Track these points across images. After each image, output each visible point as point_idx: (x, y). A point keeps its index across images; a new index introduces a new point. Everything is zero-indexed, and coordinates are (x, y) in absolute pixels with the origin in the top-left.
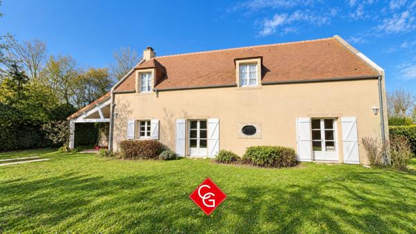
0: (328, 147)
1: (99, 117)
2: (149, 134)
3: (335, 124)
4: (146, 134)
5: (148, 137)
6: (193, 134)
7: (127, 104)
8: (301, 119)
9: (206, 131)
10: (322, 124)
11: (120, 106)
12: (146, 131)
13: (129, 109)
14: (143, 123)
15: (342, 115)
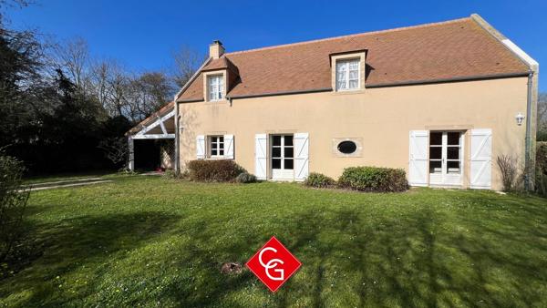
0: (450, 169)
1: (162, 133)
2: (222, 153)
3: (462, 138)
4: (218, 152)
5: (222, 156)
6: (276, 152)
7: (194, 116)
8: (415, 133)
9: (292, 149)
10: (445, 138)
11: (186, 119)
12: (218, 149)
13: (196, 122)
14: (214, 139)
15: (473, 127)
